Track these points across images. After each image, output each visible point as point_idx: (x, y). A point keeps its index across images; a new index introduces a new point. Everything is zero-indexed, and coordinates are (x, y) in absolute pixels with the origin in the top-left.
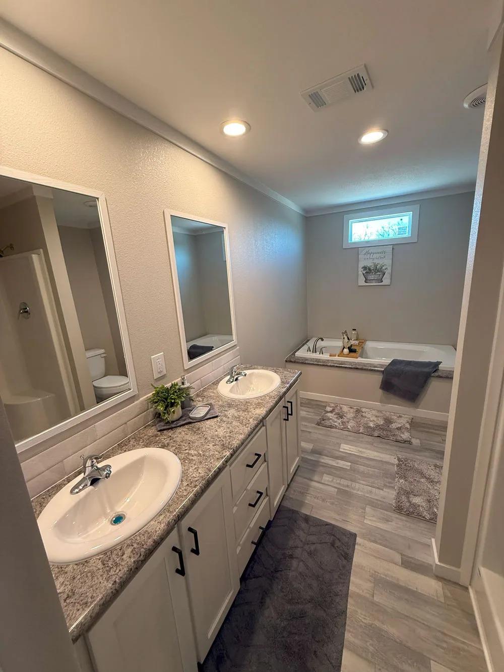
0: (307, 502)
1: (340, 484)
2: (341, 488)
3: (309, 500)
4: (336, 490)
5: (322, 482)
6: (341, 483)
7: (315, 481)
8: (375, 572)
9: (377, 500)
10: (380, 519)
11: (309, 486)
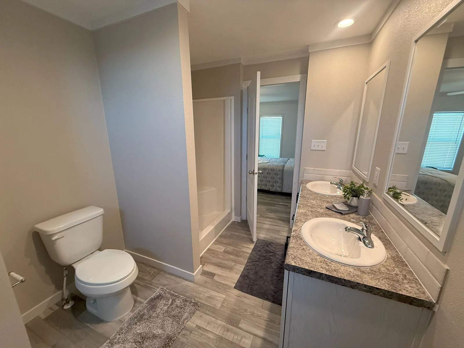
0: (268, 312)
1: (235, 334)
2: (234, 328)
3: (265, 314)
4: (240, 325)
5: (252, 336)
6: (233, 335)
7: (260, 337)
8: (230, 272)
9: (208, 315)
10: (214, 298)
11: (266, 331)
